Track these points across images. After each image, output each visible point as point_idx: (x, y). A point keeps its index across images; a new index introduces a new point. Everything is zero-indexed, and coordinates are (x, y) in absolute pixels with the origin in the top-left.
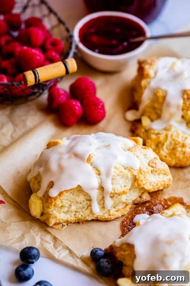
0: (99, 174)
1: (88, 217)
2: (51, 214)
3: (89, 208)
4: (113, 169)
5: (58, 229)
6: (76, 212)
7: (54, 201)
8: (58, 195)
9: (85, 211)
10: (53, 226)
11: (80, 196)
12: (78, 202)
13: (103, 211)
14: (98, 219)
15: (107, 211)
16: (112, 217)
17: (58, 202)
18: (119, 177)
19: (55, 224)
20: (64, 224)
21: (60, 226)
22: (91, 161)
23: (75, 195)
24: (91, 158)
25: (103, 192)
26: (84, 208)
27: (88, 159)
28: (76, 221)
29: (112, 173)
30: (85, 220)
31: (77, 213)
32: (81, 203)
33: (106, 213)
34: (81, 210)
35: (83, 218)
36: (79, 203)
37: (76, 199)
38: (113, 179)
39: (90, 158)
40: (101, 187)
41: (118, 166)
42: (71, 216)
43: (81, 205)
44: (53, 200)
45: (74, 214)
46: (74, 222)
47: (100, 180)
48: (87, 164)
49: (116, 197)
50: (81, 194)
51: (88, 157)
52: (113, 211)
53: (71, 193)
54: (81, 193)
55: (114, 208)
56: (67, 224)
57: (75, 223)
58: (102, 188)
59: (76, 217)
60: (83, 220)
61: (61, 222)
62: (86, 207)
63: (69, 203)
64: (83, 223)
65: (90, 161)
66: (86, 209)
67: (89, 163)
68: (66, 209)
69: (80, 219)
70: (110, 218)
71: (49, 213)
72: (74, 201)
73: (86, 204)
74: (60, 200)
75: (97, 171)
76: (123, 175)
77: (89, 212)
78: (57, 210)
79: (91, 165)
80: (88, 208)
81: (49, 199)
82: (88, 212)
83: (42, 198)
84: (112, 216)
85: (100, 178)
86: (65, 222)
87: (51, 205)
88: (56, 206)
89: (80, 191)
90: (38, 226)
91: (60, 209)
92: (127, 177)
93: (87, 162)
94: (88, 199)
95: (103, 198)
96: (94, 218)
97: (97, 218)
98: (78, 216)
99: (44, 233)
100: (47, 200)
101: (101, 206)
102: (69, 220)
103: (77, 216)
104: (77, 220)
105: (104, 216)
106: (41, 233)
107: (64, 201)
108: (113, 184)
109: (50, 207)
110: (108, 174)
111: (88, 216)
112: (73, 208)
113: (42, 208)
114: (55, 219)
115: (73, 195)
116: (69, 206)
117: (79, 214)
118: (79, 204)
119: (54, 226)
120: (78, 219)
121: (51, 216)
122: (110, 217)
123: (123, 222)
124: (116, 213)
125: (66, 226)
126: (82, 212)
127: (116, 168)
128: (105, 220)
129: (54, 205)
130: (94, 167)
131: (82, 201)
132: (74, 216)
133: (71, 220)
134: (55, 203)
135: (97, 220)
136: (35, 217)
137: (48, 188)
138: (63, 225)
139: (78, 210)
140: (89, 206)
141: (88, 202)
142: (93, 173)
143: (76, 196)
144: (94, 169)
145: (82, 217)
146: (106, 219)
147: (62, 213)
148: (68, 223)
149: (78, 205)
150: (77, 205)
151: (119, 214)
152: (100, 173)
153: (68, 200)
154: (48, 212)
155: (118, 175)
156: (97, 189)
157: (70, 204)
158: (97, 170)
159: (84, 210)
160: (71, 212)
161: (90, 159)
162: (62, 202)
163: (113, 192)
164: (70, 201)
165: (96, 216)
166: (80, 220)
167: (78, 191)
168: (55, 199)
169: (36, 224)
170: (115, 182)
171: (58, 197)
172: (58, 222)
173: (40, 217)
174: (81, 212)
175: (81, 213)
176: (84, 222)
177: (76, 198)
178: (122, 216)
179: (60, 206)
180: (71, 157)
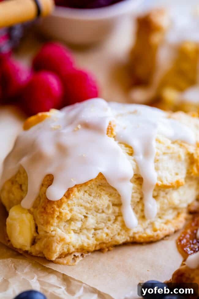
0: (131, 154)
1: (119, 236)
2: (53, 237)
3: (119, 219)
4: (154, 144)
5: (67, 264)
6: (95, 229)
7: (57, 209)
8: (64, 195)
9: (111, 225)
10: (57, 260)
11: (103, 197)
12: (99, 210)
13: (144, 225)
14: (135, 240)
15: (149, 224)
16: (161, 234)
17: (65, 210)
18: (165, 157)
19: (60, 257)
20: (77, 254)
21: (70, 258)
22: (114, 133)
23: (93, 195)
24: (113, 127)
25: (141, 188)
26: (109, 220)
27: (108, 129)
28: (98, 248)
29: (155, 150)
30: (114, 243)
31: (99, 232)
32: (103, 212)
33: (147, 228)
34: (106, 226)
35: (110, 240)
36: (101, 211)
37: (95, 203)
38: (156, 161)
39: (111, 127)
40: (137, 177)
41: (161, 139)
42: (88, 238)
43: (104, 215)
44: (55, 206)
45: (93, 234)
46: (93, 249)
47: (134, 163)
48: (108, 137)
49: (164, 197)
50: (103, 193)
51: (109, 126)
52: (159, 224)
53: (85, 192)
54: (104, 190)
55: (160, 217)
56: (82, 255)
57: (95, 251)
58: (139, 179)
59: (97, 240)
60: (110, 244)
61: (71, 251)
62: (113, 218)
63: (84, 211)
64: (109, 250)
65: (112, 133)
66: (114, 223)
67: (111, 137)
68: (79, 225)
69: (104, 243)
70: (157, 236)
71: (48, 234)
72: (93, 206)
73: (112, 213)
74: (68, 205)
75: (127, 148)
76: (172, 153)
77: (119, 227)
78: (62, 228)
79: (115, 140)
80: (116, 220)
81: (48, 205)
82: (117, 226)
83: (32, 209)
84: (159, 232)
85: (135, 160)
86: (77, 250)
87: (53, 218)
88: (61, 219)
89: (101, 187)
90: (30, 263)
91: (67, 225)
92: (179, 157)
93: (107, 134)
94: (116, 202)
95: (141, 199)
96: (129, 239)
97: (134, 238)
98: (102, 236)
99: (42, 274)
100: (45, 209)
101: (138, 216)
102: (85, 245)
103: (99, 236)
104: (100, 244)
105: (145, 233)
106: (37, 275)
107: (76, 208)
108: (157, 169)
109: (51, 221)
110: (147, 152)
111: (119, 234)
112: (91, 221)
113: (33, 229)
114: (61, 244)
115: (90, 195)
116: (83, 217)
117: (102, 233)
118: (100, 213)
119: (59, 259)
120: (101, 242)
121: (55, 238)
122: (155, 234)
123: (180, 241)
124: (165, 227)
125: (81, 258)
126: (108, 228)
127: (158, 141)
128: (147, 240)
129: (58, 217)
130: (120, 143)
131: (106, 206)
132: (93, 237)
133: (88, 245)
134: (60, 213)
135: (134, 243)
136: (20, 249)
137: (44, 188)
138: (75, 255)
139: (100, 225)
140: (119, 216)
141: (117, 209)
142: (122, 151)
143: (94, 197)
144: (121, 147)
145: (107, 238)
146: (150, 237)
147: (72, 232)
148: (83, 251)
149: (99, 215)
150: (96, 215)
151: (170, 228)
152: (132, 151)
153: (81, 206)
154: (46, 232)
155: (164, 154)
156: (131, 181)
157: (85, 214)
158: (127, 146)
159: (109, 224)
160: (88, 229)
161: (112, 129)
162: (71, 210)
163: (160, 183)
164: (85, 208)
165: (131, 234)
166: (104, 246)
167: (97, 187)
168: (60, 203)
169: (24, 261)
170: (160, 165)
171: (65, 200)
172: (66, 250)
173: (31, 247)
174: (106, 228)
175: (106, 230)
176: (111, 248)
177: (95, 200)
178: (176, 232)
179: (69, 218)
180: (78, 129)
